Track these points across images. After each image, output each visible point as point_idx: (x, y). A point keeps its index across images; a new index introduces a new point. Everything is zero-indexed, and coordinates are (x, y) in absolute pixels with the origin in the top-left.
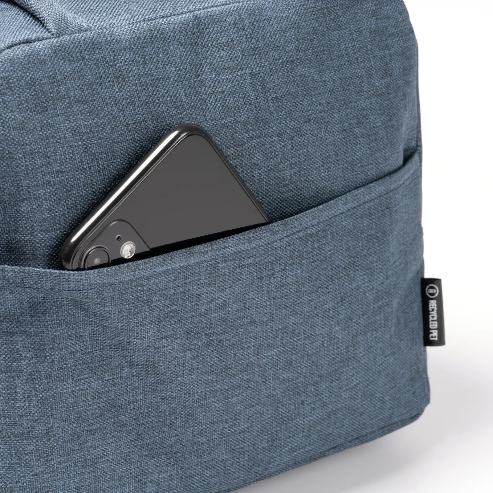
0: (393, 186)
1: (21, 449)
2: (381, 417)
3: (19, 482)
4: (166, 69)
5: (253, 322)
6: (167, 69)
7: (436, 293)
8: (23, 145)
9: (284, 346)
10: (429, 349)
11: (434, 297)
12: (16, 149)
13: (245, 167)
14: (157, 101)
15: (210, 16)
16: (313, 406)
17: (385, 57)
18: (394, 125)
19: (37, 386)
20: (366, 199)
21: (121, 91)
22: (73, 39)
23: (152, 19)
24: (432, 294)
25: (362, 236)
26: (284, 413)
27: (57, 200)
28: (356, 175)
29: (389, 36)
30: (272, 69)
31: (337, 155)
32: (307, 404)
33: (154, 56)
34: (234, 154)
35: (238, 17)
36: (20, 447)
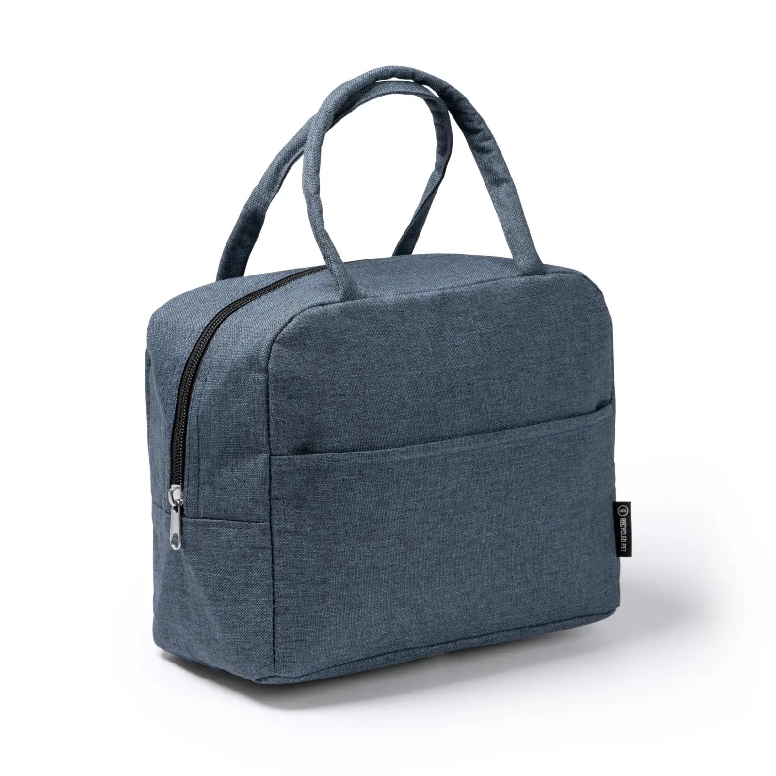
0: (588, 424)
1: (305, 592)
2: (579, 604)
3: (304, 617)
4: (418, 327)
5: (475, 508)
6: (420, 327)
7: (626, 513)
8: (317, 375)
9: (498, 530)
10: (622, 559)
11: (624, 515)
12: (312, 377)
13: (475, 400)
14: (411, 350)
15: (453, 293)
16: (519, 581)
17: (585, 326)
18: (588, 378)
19: (318, 546)
20: (566, 429)
21: (386, 341)
22: (354, 303)
23: (410, 293)
24: (623, 514)
25: (563, 456)
26: (498, 584)
27: (340, 414)
28: (556, 412)
29: (589, 312)
30: (496, 331)
31: (542, 396)
32: (515, 579)
33: (411, 317)
34: (467, 390)
35: (473, 294)
36: (305, 591)
